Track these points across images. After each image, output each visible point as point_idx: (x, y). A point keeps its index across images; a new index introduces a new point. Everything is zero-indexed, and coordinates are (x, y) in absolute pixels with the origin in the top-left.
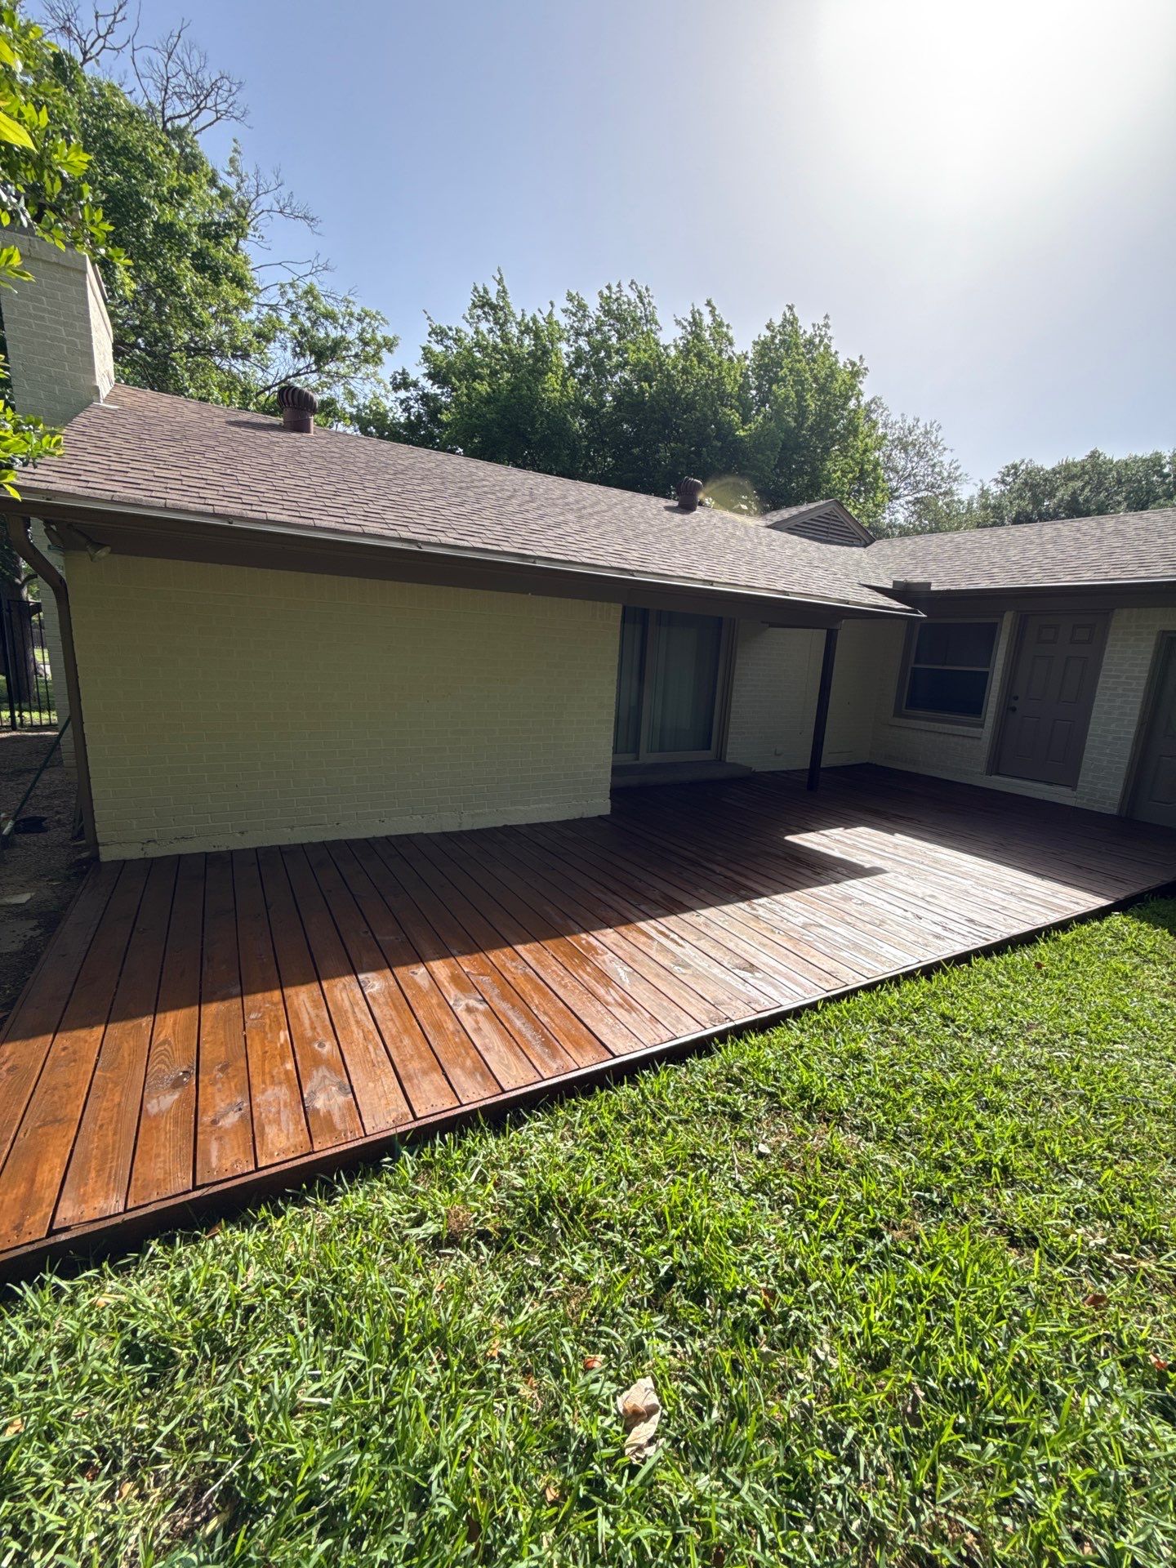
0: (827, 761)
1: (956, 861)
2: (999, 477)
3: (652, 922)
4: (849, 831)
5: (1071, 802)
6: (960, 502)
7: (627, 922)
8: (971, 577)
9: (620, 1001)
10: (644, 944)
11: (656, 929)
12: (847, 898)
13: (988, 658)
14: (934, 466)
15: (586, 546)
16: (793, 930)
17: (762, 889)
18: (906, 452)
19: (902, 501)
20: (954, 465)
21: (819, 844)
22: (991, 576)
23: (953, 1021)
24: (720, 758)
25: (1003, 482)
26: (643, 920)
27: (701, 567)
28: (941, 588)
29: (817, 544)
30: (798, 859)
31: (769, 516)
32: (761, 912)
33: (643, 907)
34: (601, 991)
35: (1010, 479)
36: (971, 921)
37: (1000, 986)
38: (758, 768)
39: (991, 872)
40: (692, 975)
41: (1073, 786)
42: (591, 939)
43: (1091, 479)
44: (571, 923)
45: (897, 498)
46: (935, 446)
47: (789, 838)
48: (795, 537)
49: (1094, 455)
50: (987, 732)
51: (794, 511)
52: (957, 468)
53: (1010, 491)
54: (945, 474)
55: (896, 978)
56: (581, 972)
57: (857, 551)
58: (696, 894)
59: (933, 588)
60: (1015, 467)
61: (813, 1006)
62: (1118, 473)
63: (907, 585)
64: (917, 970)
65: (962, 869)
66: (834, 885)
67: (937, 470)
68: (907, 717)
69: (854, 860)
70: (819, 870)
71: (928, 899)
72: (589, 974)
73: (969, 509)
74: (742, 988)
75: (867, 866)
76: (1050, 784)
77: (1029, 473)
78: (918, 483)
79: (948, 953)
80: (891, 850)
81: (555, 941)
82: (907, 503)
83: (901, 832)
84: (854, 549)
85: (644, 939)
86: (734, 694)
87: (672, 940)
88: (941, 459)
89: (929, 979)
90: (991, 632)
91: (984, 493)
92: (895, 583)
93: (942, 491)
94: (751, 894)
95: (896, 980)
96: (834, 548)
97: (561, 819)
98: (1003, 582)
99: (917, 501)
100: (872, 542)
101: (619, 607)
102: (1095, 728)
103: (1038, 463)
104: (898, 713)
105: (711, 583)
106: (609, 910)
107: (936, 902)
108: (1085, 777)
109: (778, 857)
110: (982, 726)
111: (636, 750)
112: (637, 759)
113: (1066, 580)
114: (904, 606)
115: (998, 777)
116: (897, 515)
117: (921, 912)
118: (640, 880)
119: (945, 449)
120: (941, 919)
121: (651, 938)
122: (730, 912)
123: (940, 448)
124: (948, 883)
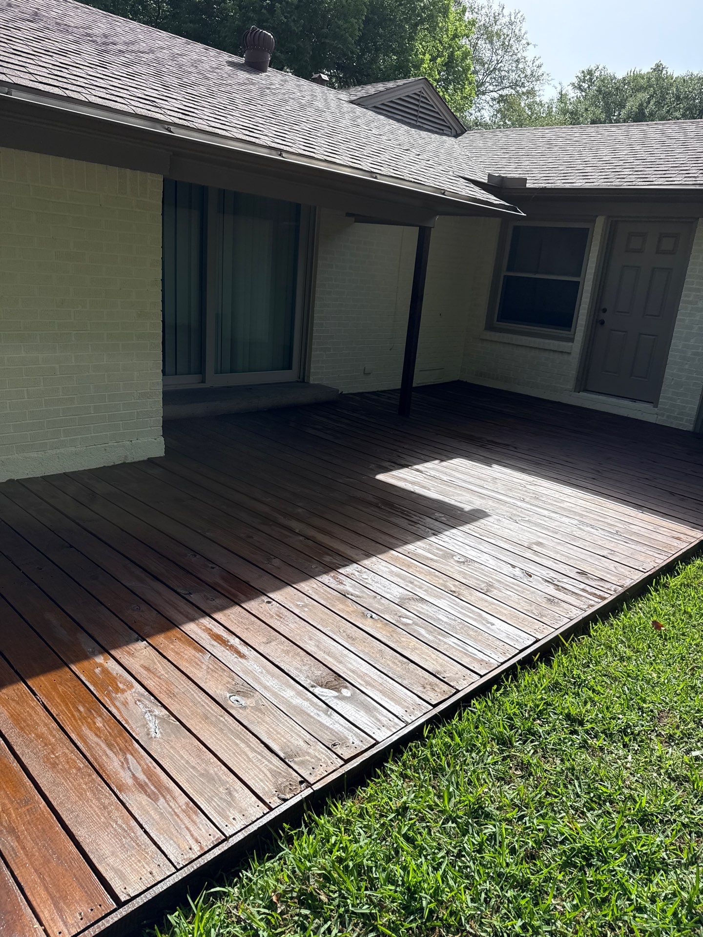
0: (418, 380)
1: (557, 495)
2: (576, 81)
3: (206, 621)
4: (444, 464)
5: (652, 419)
6: (541, 104)
7: (169, 624)
8: (565, 175)
9: (142, 777)
10: (189, 661)
11: (209, 631)
12: (448, 555)
13: (578, 268)
14: (518, 61)
15: (101, 83)
16: (388, 610)
17: (350, 552)
18: (491, 43)
19: (487, 97)
20: (537, 63)
21: (413, 483)
22: (585, 176)
23: (581, 723)
24: (303, 380)
25: (580, 88)
26: (192, 620)
27: (266, 132)
28: (536, 186)
29: (406, 127)
30: (391, 505)
31: (353, 90)
32: (348, 586)
33: (194, 598)
34: (113, 763)
35: (585, 86)
36: (583, 573)
37: (622, 659)
38: (346, 388)
39: (593, 507)
40: (256, 708)
41: (654, 402)
42: (111, 665)
43: (655, 93)
44: (83, 638)
45: (484, 93)
46: (518, 39)
47: (381, 477)
48: (382, 117)
49: (658, 68)
50: (576, 347)
51: (380, 87)
52: (539, 67)
53: (585, 98)
54: (529, 72)
55: (513, 667)
56: (86, 730)
57: (449, 141)
58: (268, 567)
59: (528, 185)
60: (590, 73)
61: (416, 735)
62: (677, 89)
63: (503, 179)
64: (534, 653)
65: (565, 505)
66: (433, 539)
67: (521, 66)
68: (500, 330)
69: (453, 502)
70: (415, 519)
71: (535, 548)
72: (97, 732)
73: (549, 113)
74: (324, 719)
75: (467, 508)
76: (634, 400)
77: (603, 81)
78: (503, 78)
79: (564, 624)
80: (490, 486)
81: (53, 676)
82: (493, 99)
83: (499, 463)
84: (444, 138)
85: (190, 652)
86: (317, 303)
87: (232, 648)
88: (524, 54)
89: (549, 663)
90: (582, 237)
91: (562, 97)
92: (490, 176)
93: (524, 90)
94: (337, 560)
95: (512, 672)
96: (424, 134)
97: (94, 466)
98: (598, 182)
99: (502, 99)
100: (463, 133)
101: (160, 178)
102: (676, 344)
103: (611, 71)
104: (490, 327)
105: (280, 152)
106: (144, 607)
107: (544, 551)
108: (667, 393)
109: (370, 504)
110: (572, 340)
111: (201, 370)
112: (203, 381)
113: (659, 183)
114: (502, 202)
115: (585, 394)
116: (483, 112)
117: (532, 568)
118: (195, 553)
119: (528, 44)
120: (552, 574)
121: (202, 649)
122: (310, 592)
123: (524, 42)
124: (553, 524)
